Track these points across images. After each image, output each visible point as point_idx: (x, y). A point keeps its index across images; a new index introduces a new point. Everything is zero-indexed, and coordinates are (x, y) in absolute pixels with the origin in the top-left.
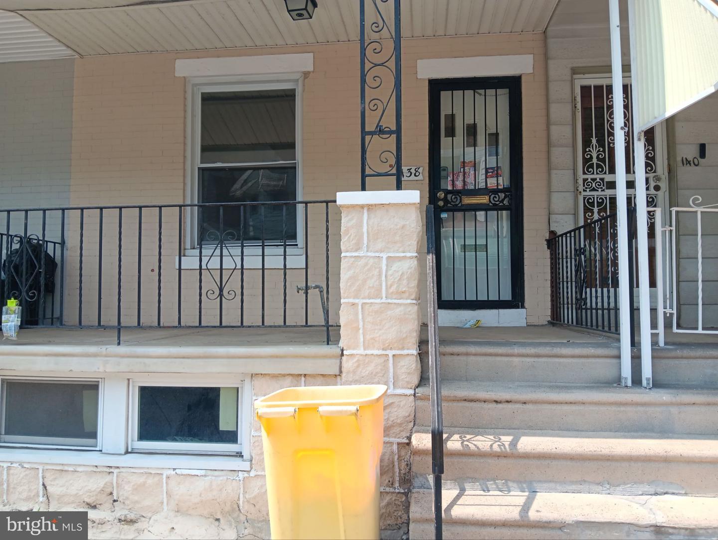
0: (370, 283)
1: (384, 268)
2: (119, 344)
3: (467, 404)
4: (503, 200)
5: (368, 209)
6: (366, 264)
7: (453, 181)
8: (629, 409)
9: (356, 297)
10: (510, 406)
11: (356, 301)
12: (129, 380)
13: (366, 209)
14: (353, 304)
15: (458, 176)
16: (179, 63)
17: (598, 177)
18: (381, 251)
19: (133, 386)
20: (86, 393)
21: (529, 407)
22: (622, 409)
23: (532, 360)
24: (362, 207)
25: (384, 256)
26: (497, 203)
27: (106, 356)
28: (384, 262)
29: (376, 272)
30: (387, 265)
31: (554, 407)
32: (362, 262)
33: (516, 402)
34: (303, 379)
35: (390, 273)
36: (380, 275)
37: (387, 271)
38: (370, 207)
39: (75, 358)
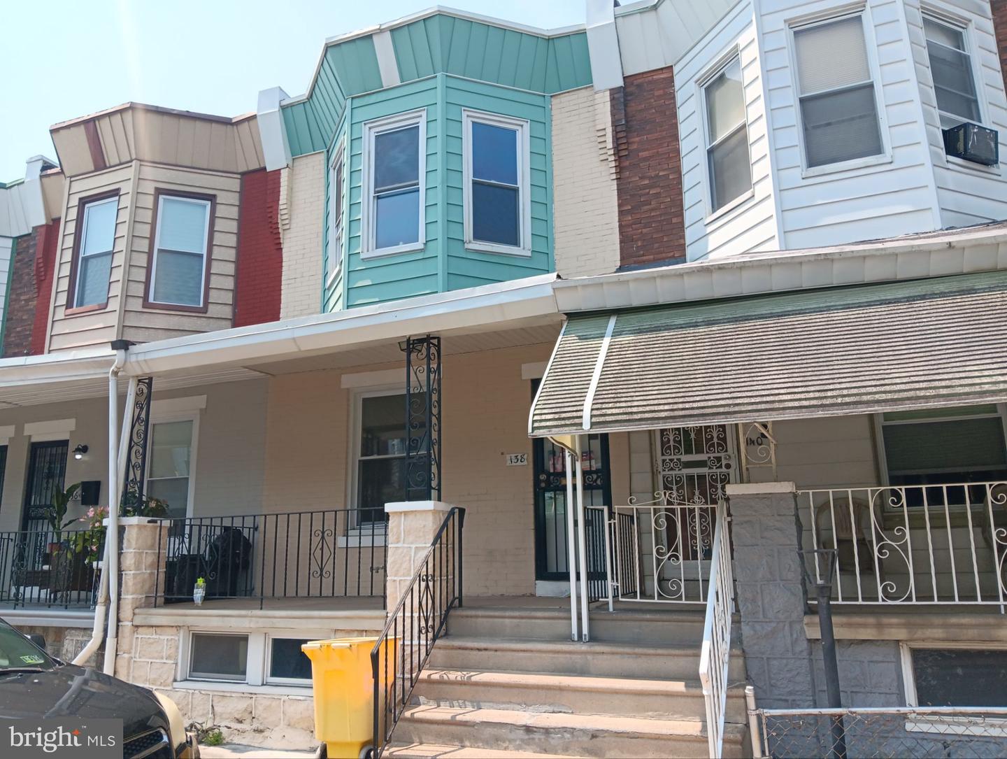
0: (405, 566)
1: (413, 555)
2: (261, 609)
3: (461, 651)
4: (596, 480)
5: (405, 515)
6: (402, 552)
7: (554, 464)
8: (560, 655)
9: (395, 576)
10: (486, 652)
11: (396, 578)
12: (266, 634)
13: (403, 514)
14: (394, 581)
15: (558, 460)
16: (344, 378)
17: (675, 457)
18: (412, 543)
19: (269, 638)
20: (242, 643)
21: (498, 653)
22: (556, 655)
23: (518, 620)
24: (401, 513)
25: (413, 546)
26: (591, 483)
27: (251, 617)
28: (413, 551)
29: (408, 558)
30: (415, 553)
31: (513, 653)
32: (400, 550)
33: (491, 650)
34: (364, 633)
35: (416, 558)
36: (410, 560)
37: (414, 557)
38: (406, 513)
39: (234, 619)
